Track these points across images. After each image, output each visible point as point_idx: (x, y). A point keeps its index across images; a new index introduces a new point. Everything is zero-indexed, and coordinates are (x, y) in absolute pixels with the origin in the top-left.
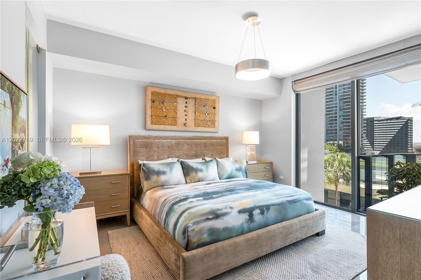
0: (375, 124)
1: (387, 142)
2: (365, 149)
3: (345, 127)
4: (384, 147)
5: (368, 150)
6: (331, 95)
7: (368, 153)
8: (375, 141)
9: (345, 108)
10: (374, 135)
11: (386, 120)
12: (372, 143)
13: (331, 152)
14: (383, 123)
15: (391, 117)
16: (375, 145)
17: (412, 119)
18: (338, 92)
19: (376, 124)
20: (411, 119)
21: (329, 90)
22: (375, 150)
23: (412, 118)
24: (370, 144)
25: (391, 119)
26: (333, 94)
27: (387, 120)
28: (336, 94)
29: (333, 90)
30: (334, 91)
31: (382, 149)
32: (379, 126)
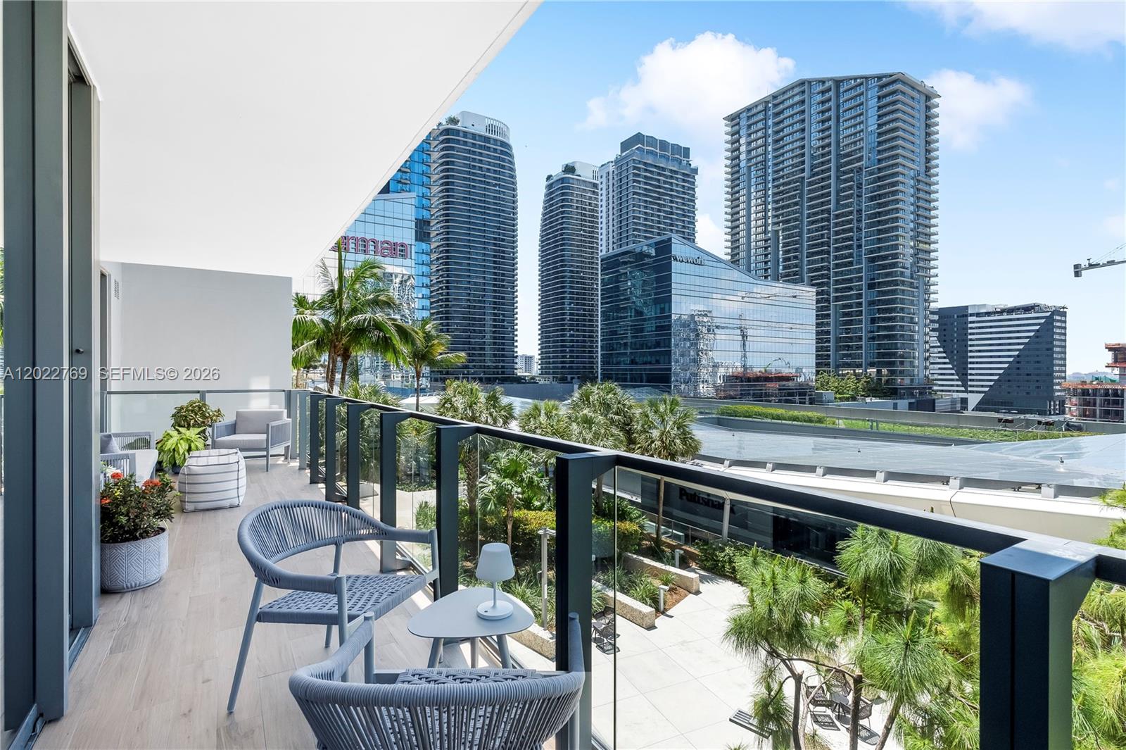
0: (971, 322)
1: (1001, 372)
2: (935, 388)
3: (883, 331)
4: (992, 383)
5: (942, 391)
6: (847, 247)
7: (941, 400)
8: (971, 369)
9: (882, 282)
10: (967, 351)
11: (998, 312)
12: (963, 374)
13: (841, 396)
14: (991, 321)
15: (1011, 305)
16: (969, 377)
17: (1065, 310)
18: (863, 239)
19: (973, 322)
20: (1062, 310)
21: (842, 236)
22: (971, 392)
23: (1063, 308)
24: (957, 375)
25: (1011, 311)
26: (851, 245)
27: (1001, 312)
28: (860, 246)
29: (852, 234)
30: (855, 238)
31: (987, 389)
32: (980, 328)
